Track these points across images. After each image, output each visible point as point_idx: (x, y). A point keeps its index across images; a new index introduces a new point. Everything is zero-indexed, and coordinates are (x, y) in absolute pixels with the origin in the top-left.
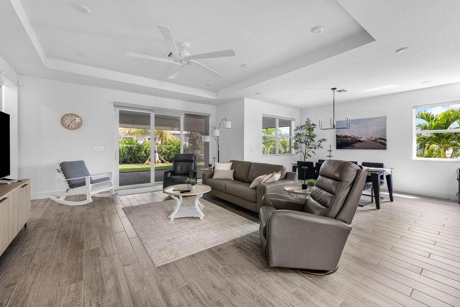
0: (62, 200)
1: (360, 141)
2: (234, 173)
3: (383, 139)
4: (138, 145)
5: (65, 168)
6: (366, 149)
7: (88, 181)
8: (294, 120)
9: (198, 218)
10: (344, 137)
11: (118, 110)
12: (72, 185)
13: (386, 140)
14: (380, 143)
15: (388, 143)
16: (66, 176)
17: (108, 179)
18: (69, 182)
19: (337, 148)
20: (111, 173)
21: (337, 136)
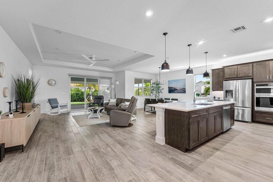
0: (49, 113)
1: (177, 90)
2: (117, 103)
3: (184, 89)
4: (82, 92)
5: (50, 101)
6: (179, 93)
7: (59, 106)
8: (152, 80)
9: (98, 118)
10: (171, 88)
11: (70, 77)
12: (53, 108)
13: (185, 89)
14: (183, 90)
15: (186, 90)
16: (51, 104)
17: (66, 105)
18: (52, 106)
19: (169, 93)
20: (67, 103)
21: (169, 87)
